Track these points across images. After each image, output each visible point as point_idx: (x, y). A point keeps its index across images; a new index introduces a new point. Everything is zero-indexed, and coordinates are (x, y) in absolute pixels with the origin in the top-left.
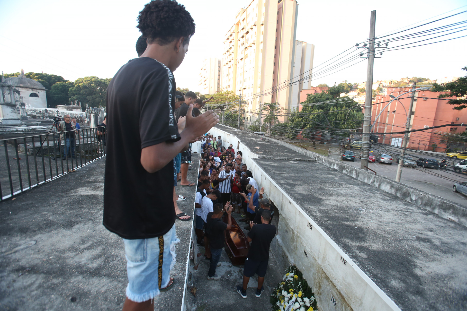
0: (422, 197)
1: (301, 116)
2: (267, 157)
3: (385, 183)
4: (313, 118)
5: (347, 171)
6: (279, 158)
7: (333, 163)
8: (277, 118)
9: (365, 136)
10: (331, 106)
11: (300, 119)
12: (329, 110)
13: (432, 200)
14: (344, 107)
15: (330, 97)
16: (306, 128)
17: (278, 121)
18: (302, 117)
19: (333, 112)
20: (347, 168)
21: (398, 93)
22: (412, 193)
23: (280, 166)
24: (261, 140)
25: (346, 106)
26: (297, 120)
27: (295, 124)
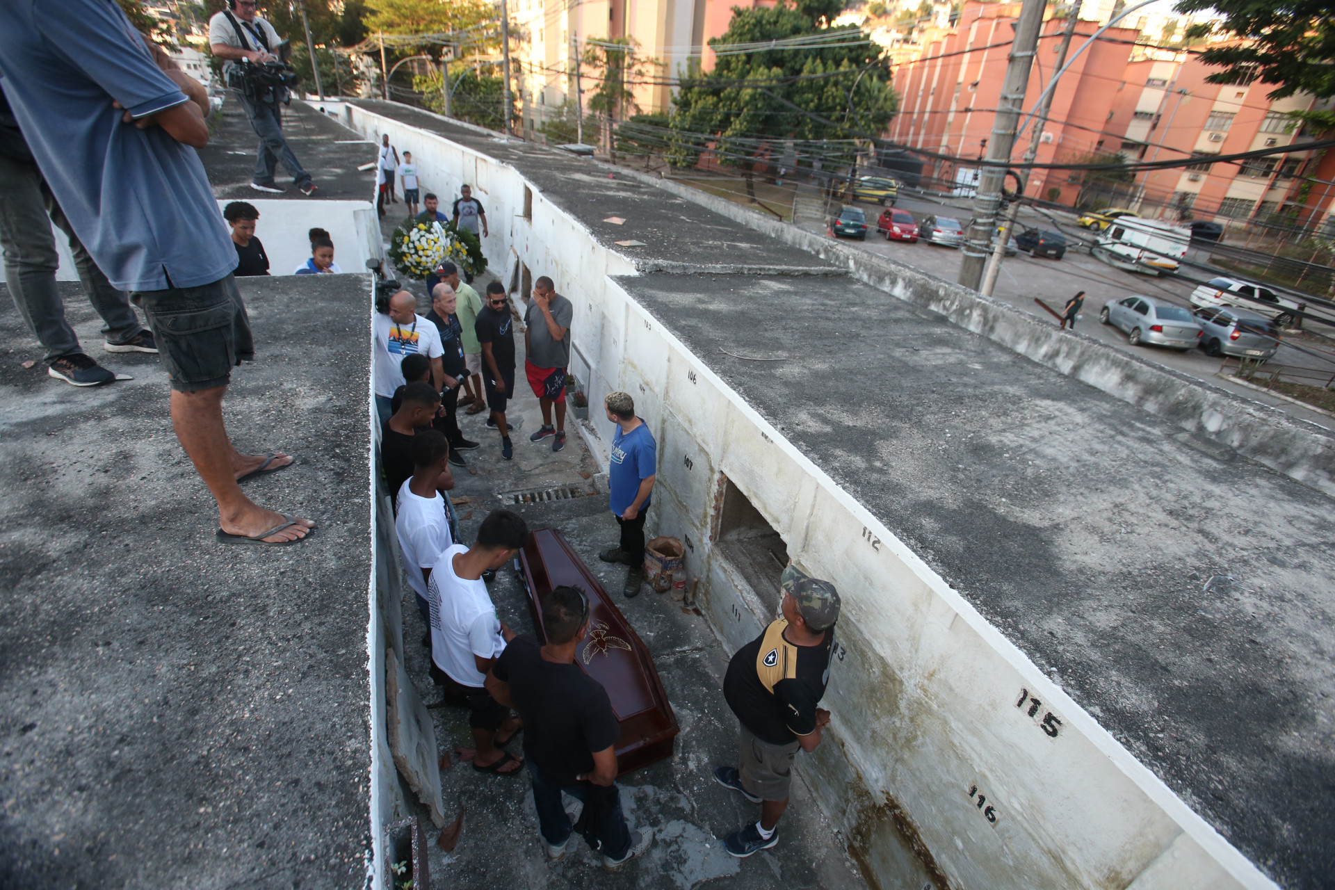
0: (1249, 425)
1: (714, 88)
2: (673, 267)
3: (1103, 362)
4: (753, 97)
5: (945, 308)
6: (718, 267)
7: (890, 274)
8: (630, 95)
9: (993, 172)
10: (806, 58)
11: (711, 100)
12: (800, 71)
13: (1294, 437)
14: (845, 62)
15: (805, 22)
16: (729, 132)
17: (637, 106)
18: (716, 93)
19: (812, 80)
20: (947, 296)
21: (995, 22)
22: (1211, 406)
23: (743, 313)
24: (613, 182)
25: (851, 60)
26: (701, 104)
27: (694, 117)
